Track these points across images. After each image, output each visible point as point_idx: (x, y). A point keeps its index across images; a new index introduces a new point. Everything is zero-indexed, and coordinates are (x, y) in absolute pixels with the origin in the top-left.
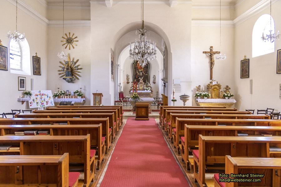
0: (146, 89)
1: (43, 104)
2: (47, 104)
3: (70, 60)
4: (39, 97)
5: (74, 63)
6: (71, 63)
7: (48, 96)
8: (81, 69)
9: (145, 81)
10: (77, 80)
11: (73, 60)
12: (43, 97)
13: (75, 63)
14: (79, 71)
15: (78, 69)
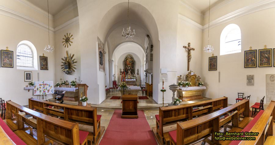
0: (133, 78)
1: (45, 92)
2: (48, 92)
3: (68, 56)
4: (42, 86)
5: (70, 58)
6: (69, 58)
7: (49, 86)
8: (76, 62)
9: (132, 73)
10: (73, 72)
11: (70, 55)
12: (46, 86)
13: (72, 58)
14: (75, 64)
15: (73, 63)
